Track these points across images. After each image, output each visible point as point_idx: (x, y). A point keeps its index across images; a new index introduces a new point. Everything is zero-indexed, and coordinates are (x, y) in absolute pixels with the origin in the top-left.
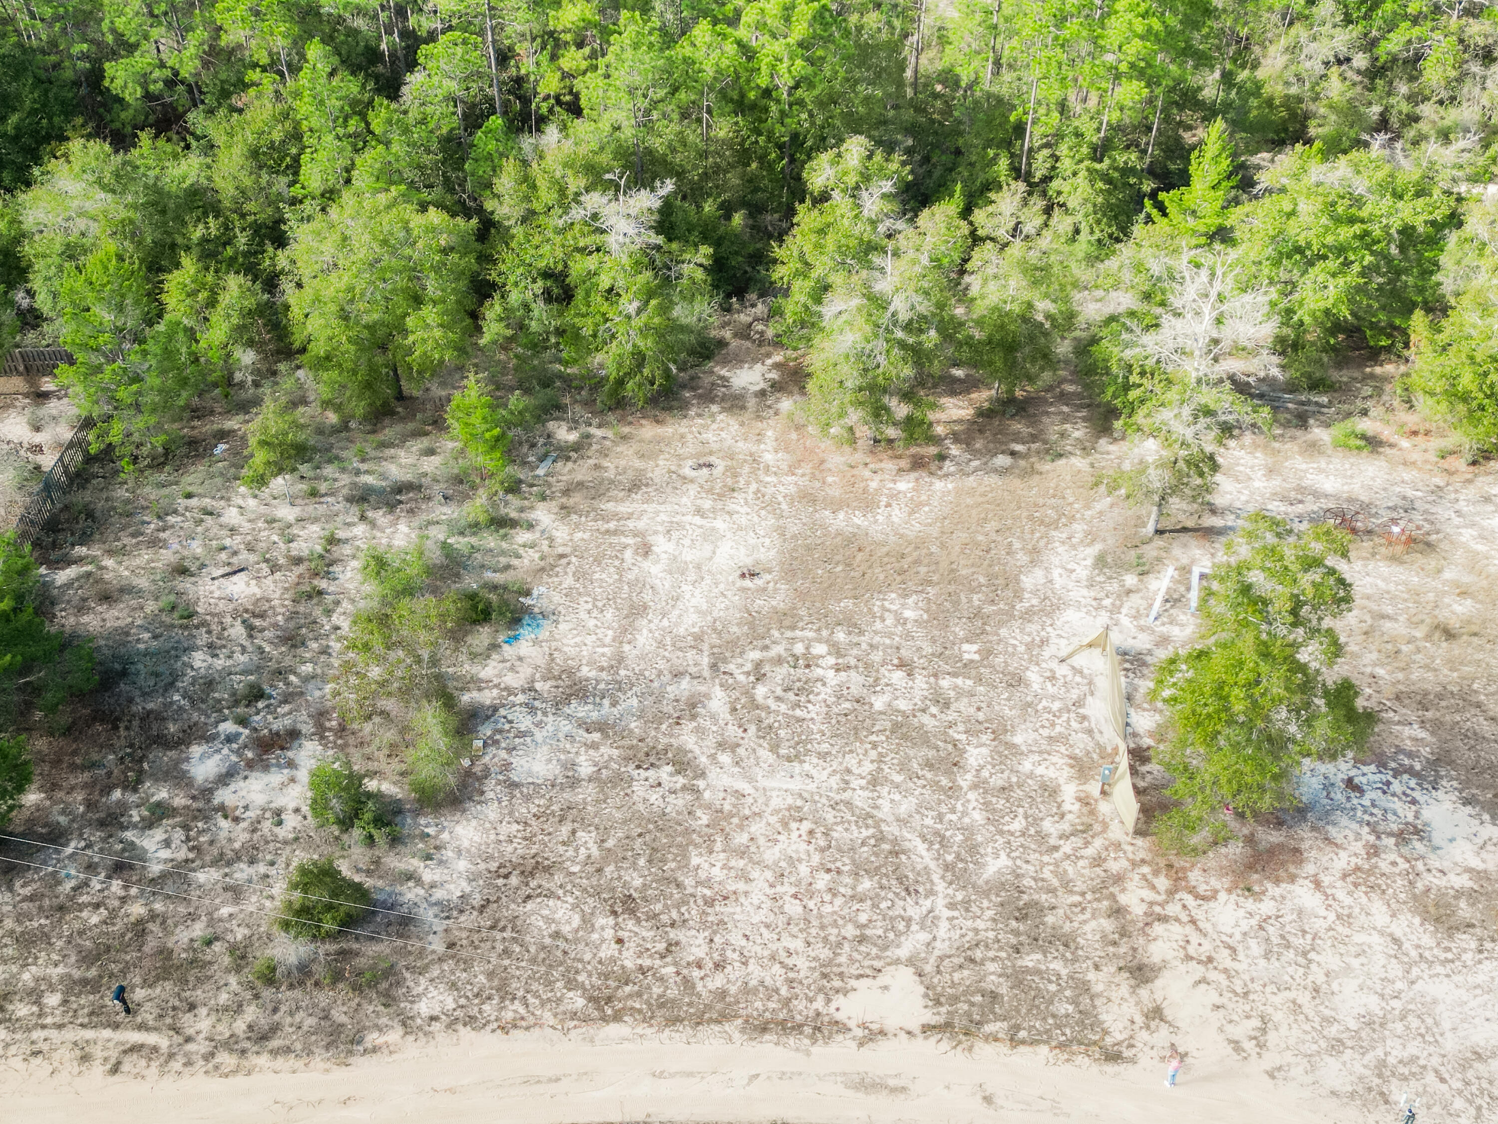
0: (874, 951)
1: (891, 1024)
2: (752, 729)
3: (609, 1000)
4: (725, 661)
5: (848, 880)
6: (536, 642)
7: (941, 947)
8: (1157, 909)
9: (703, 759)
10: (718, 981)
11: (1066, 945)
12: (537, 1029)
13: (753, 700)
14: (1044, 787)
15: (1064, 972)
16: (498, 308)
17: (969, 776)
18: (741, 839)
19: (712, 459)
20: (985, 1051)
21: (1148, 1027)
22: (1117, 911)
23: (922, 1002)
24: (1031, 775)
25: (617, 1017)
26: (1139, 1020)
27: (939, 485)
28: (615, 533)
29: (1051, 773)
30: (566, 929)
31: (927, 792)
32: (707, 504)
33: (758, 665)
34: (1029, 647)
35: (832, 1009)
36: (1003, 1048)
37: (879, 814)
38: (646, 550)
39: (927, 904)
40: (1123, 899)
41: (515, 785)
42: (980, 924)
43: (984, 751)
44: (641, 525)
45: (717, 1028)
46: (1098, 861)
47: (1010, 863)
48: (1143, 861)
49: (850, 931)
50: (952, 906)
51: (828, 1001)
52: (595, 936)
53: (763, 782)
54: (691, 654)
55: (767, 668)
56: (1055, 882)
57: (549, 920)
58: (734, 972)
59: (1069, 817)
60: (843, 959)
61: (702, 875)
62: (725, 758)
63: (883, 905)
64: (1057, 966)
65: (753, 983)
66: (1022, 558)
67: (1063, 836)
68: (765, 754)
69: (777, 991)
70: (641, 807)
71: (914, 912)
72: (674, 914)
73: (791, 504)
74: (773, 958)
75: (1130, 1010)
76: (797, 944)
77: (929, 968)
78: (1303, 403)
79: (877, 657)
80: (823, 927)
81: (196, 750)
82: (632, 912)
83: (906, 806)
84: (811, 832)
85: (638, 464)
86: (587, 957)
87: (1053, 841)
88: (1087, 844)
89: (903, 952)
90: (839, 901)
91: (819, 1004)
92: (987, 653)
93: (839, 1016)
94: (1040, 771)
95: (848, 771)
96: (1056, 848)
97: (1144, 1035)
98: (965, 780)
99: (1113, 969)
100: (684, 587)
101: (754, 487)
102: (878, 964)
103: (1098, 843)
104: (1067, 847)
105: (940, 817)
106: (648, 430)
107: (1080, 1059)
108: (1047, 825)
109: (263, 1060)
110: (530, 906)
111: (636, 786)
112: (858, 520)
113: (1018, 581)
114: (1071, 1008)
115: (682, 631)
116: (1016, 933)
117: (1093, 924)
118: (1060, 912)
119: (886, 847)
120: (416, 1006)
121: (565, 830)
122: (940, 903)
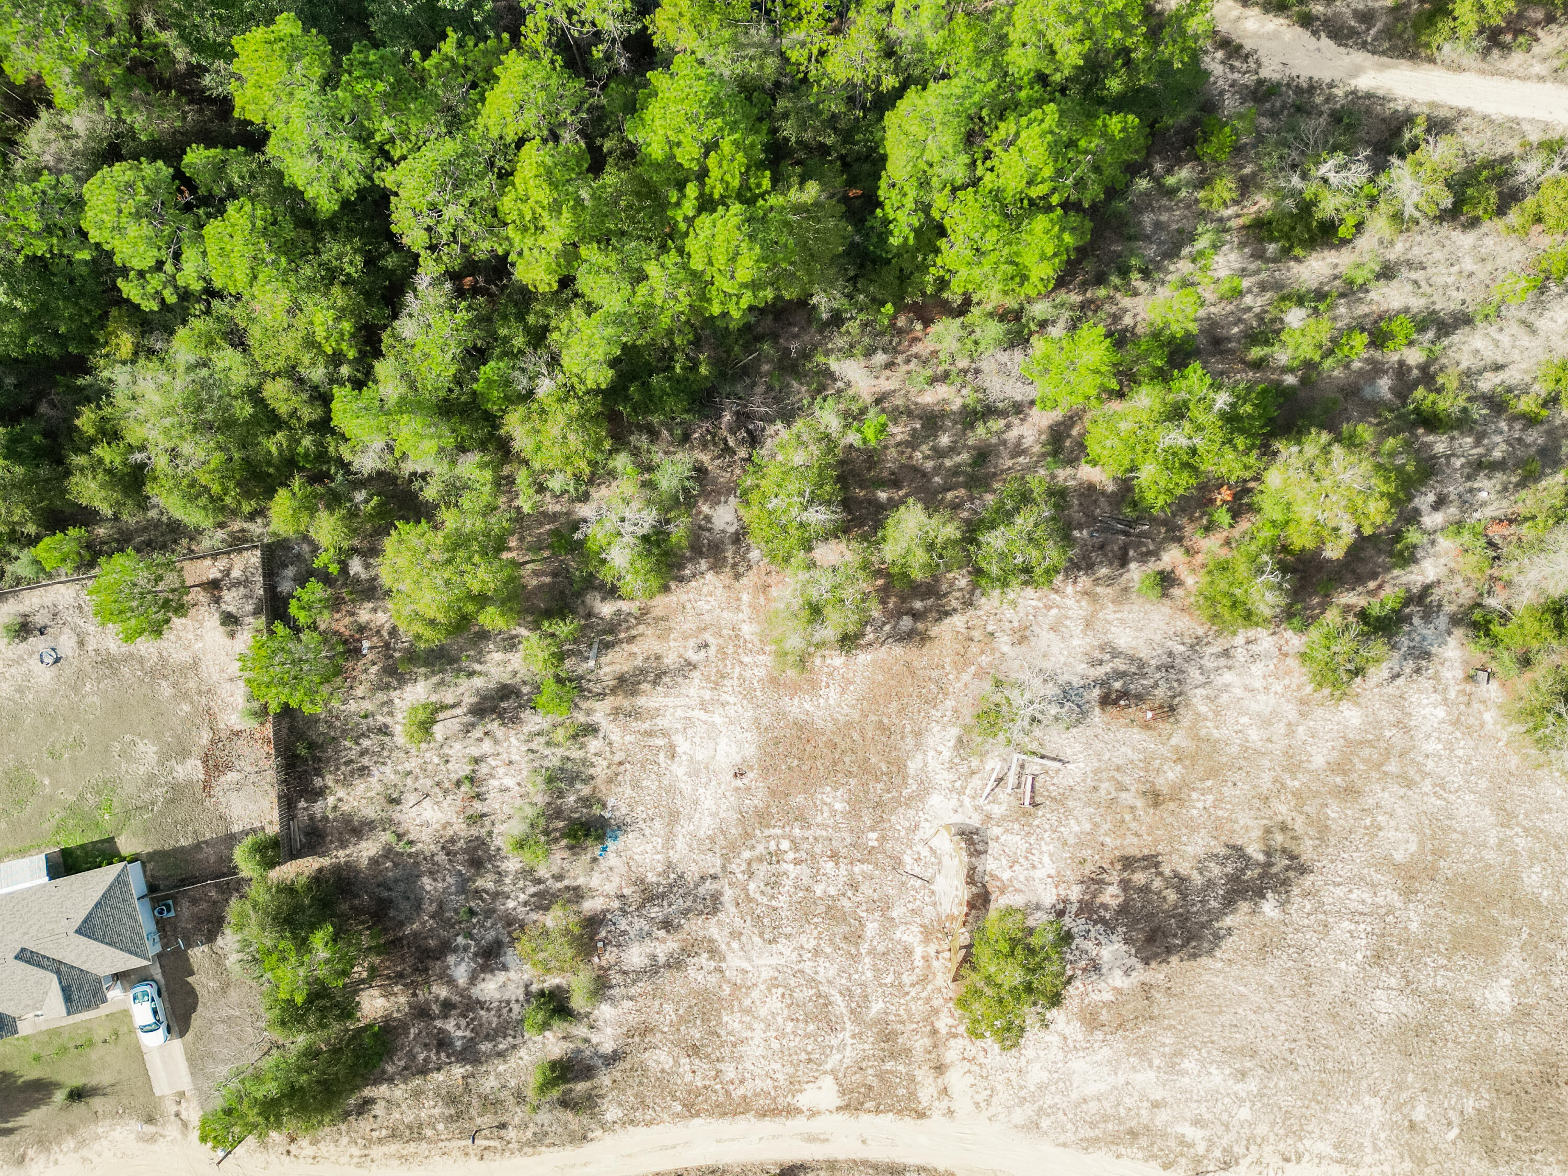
0: (815, 1067)
1: (822, 1107)
2: (749, 919)
3: (692, 1106)
4: (730, 861)
5: (802, 1025)
6: (617, 853)
7: (847, 1062)
9: (723, 946)
10: (741, 1091)
11: (907, 1055)
12: (662, 1123)
13: (748, 895)
14: (905, 949)
15: (904, 1071)
17: (866, 945)
18: (747, 1002)
19: (707, 637)
20: (865, 1118)
21: (939, 1098)
22: (935, 1032)
23: (836, 1094)
24: (900, 942)
25: (698, 1115)
26: (936, 1095)
28: (651, 733)
29: (910, 939)
30: (667, 1067)
31: (843, 959)
32: (707, 695)
33: (749, 863)
34: (908, 831)
35: (795, 1101)
36: (872, 1115)
37: (818, 978)
38: (672, 752)
39: (841, 1036)
40: (937, 1024)
41: (626, 973)
42: (866, 1047)
43: (876, 925)
44: (666, 723)
45: (743, 1117)
46: (928, 1000)
47: (883, 1005)
48: (951, 999)
49: (803, 1056)
50: (853, 1037)
51: (794, 1097)
52: (681, 1070)
53: (758, 962)
54: (709, 856)
55: (755, 866)
56: (905, 1016)
57: (658, 1062)
58: (749, 1084)
59: (916, 970)
60: (800, 1073)
61: (729, 1028)
62: (735, 945)
63: (820, 1039)
64: (901, 1068)
65: (758, 1090)
66: (910, 742)
67: (913, 985)
68: (756, 939)
69: (769, 1093)
70: (693, 985)
71: (835, 1042)
72: (718, 1054)
73: (763, 690)
74: (767, 1075)
75: (932, 1091)
76: (777, 1066)
77: (841, 1075)
79: (818, 849)
80: (790, 1055)
82: (697, 1054)
83: (833, 971)
84: (783, 994)
85: (657, 648)
86: (679, 1081)
87: (907, 988)
88: (924, 989)
89: (828, 1067)
90: (798, 1039)
91: (789, 1099)
92: (882, 839)
93: (799, 1105)
94: (905, 938)
95: (802, 947)
96: (908, 993)
97: (936, 1103)
98: (864, 947)
99: (927, 1068)
100: (700, 790)
101: (737, 670)
102: (816, 1074)
103: (930, 987)
104: (913, 992)
105: (849, 978)
107: (907, 1119)
108: (905, 978)
109: (543, 1149)
110: (647, 1054)
111: (689, 970)
112: (807, 705)
113: (906, 767)
114: (905, 1091)
115: (702, 834)
116: (883, 1050)
117: (921, 1041)
118: (906, 1035)
119: (822, 1001)
120: (605, 1117)
121: (657, 1003)
122: (848, 1034)
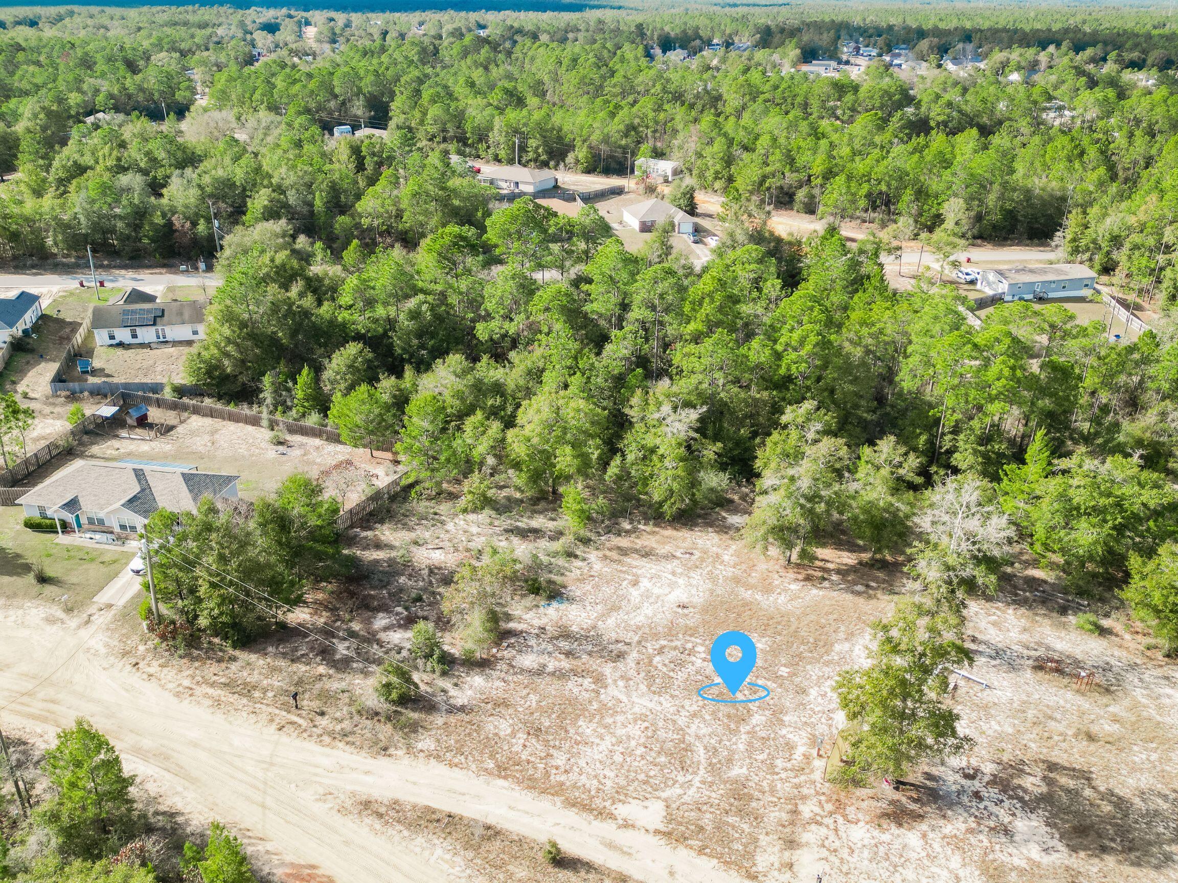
0: (650, 789)
1: (639, 824)
2: (643, 674)
3: (505, 769)
4: (647, 641)
5: (653, 754)
6: (557, 610)
7: (686, 798)
8: (818, 818)
9: (610, 681)
10: (563, 778)
11: (756, 818)
12: (466, 770)
13: (651, 662)
14: (787, 744)
15: (747, 830)
16: (618, 461)
17: (748, 728)
18: (609, 720)
19: (695, 552)
20: (683, 852)
21: (780, 870)
22: (795, 812)
23: (661, 819)
24: (783, 737)
25: (505, 777)
26: (777, 865)
27: (815, 591)
28: (624, 572)
29: (796, 739)
30: (502, 734)
31: (720, 728)
32: (679, 570)
33: (663, 647)
35: (613, 808)
36: (693, 854)
37: (688, 731)
38: (635, 583)
39: (689, 777)
40: (801, 807)
41: (513, 667)
42: (713, 795)
43: (764, 718)
44: (639, 572)
45: (550, 797)
46: (798, 786)
47: (746, 772)
48: (824, 794)
49: (642, 777)
50: (703, 782)
51: (614, 803)
52: (514, 741)
53: (634, 699)
54: (631, 634)
55: (666, 650)
56: (767, 789)
57: (496, 727)
58: (573, 776)
59: (793, 762)
60: (631, 788)
61: (580, 730)
62: (621, 683)
63: (666, 771)
64: (745, 827)
65: (579, 784)
66: (841, 635)
67: (785, 770)
68: (643, 687)
69: (590, 791)
70: (567, 692)
71: (681, 779)
72: (557, 743)
73: (725, 581)
74: (596, 776)
75: (775, 859)
76: (611, 774)
77: (674, 806)
78: (1068, 601)
80: (628, 771)
81: (381, 615)
82: (537, 736)
83: (704, 731)
84: (647, 728)
85: (654, 545)
86: (506, 748)
87: (777, 770)
88: (796, 776)
89: (664, 795)
90: (643, 762)
91: (608, 804)
92: (793, 674)
93: (615, 812)
94: (790, 736)
95: (683, 707)
96: (778, 774)
97: (776, 873)
98: (744, 728)
99: (776, 837)
100: (646, 604)
101: (710, 568)
102: (648, 795)
103: (803, 778)
104: (783, 775)
105: (720, 741)
106: (669, 532)
107: (733, 873)
108: (779, 763)
109: (341, 745)
110: (491, 718)
111: (570, 683)
112: (758, 597)
113: (832, 645)
114: (741, 848)
115: (632, 623)
116: (731, 805)
117: (777, 814)
118: (762, 803)
119: (682, 746)
120: (417, 744)
121: (525, 692)
122: (698, 779)
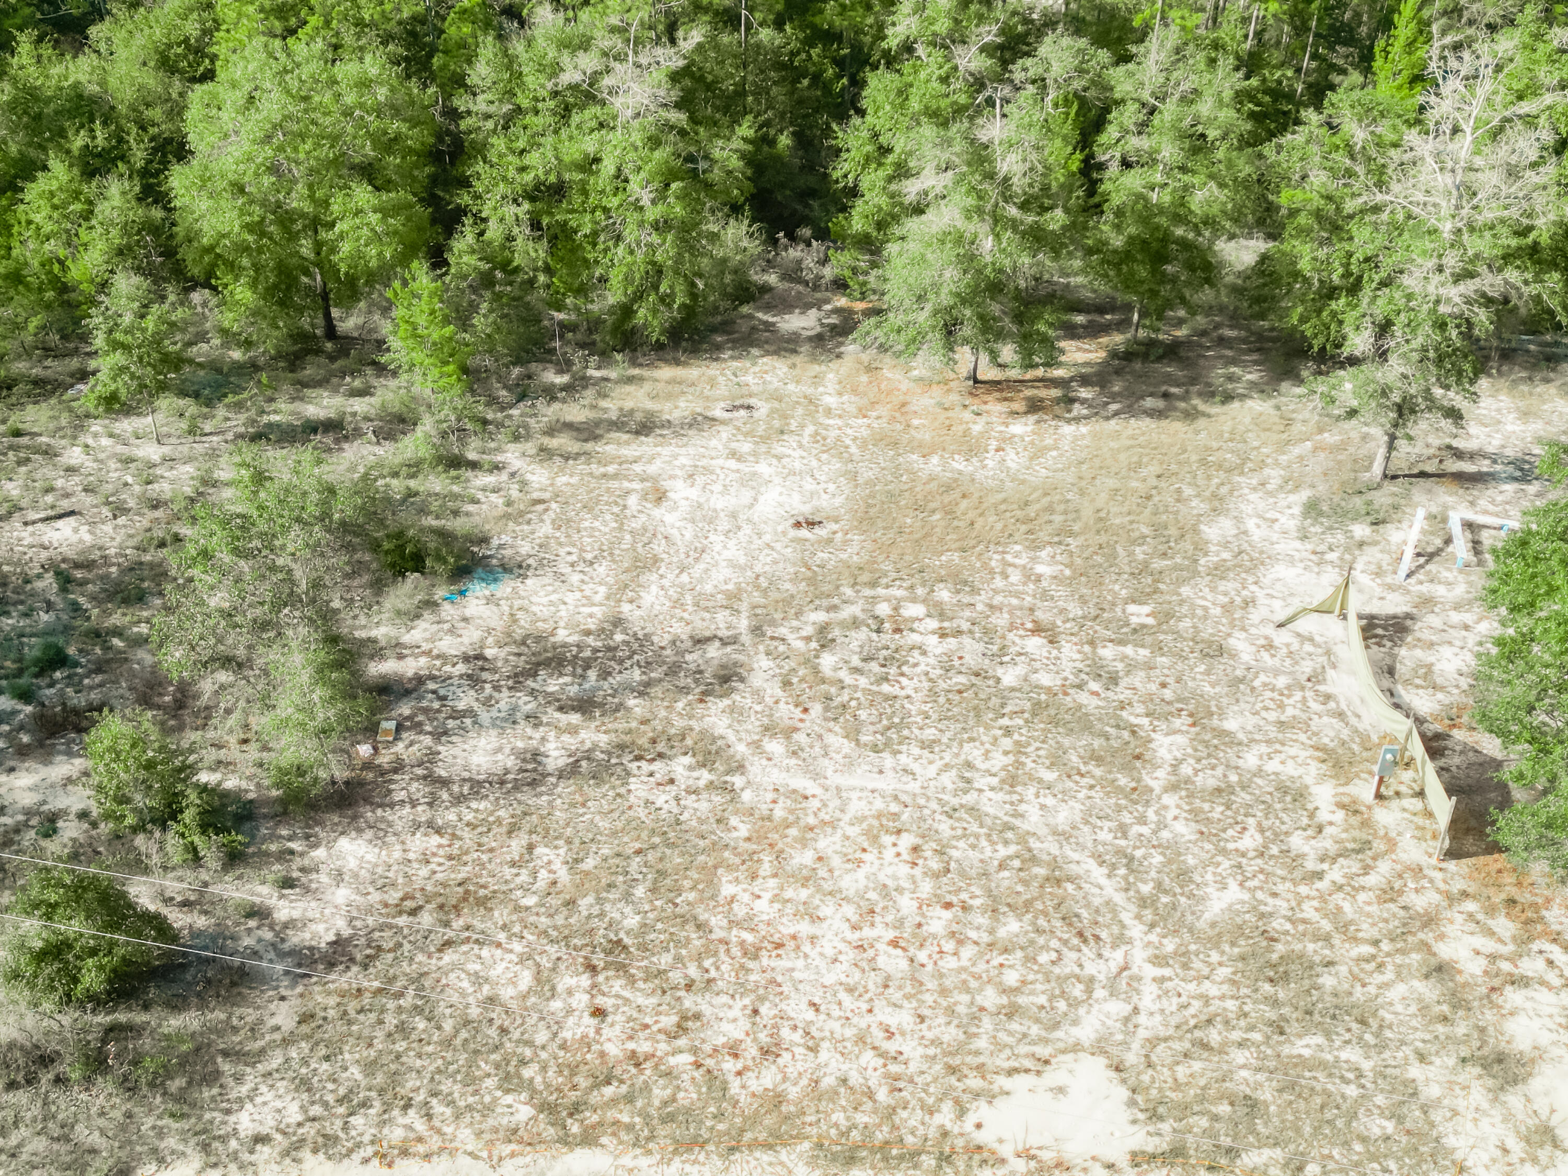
0: (1035, 1030)
1: (1075, 1152)
2: (817, 709)
3: (575, 1109)
4: (773, 623)
5: (982, 920)
6: (490, 600)
7: (1148, 1025)
8: (1506, 966)
9: (741, 749)
10: (766, 1078)
11: (1363, 1022)
12: (445, 1157)
13: (816, 670)
14: (1283, 790)
15: (1367, 1065)
16: (470, 238)
17: (1161, 773)
18: (804, 858)
19: (752, 401)
21: (1535, 1160)
22: (1439, 970)
23: (1126, 1115)
24: (1259, 772)
25: (589, 1139)
26: (1517, 1147)
27: (1068, 430)
28: (615, 476)
29: (1290, 770)
30: (507, 993)
31: (1097, 794)
32: (746, 447)
33: (823, 629)
34: (1228, 609)
35: (968, 1124)
37: (1024, 826)
38: (660, 497)
39: (1118, 956)
40: (1445, 951)
41: (445, 783)
42: (1211, 989)
43: (1181, 740)
44: (652, 469)
45: (766, 1157)
46: (1389, 894)
47: (1246, 896)
48: (1465, 894)
49: (990, 998)
50: (1159, 960)
51: (962, 1112)
52: (556, 1005)
53: (835, 779)
54: (722, 617)
55: (836, 632)
56: (1326, 926)
57: (478, 980)
58: (795, 1062)
59: (1328, 830)
60: (982, 1043)
61: (740, 911)
62: (775, 747)
63: (1044, 958)
64: (1351, 1054)
65: (828, 1082)
66: (1198, 506)
67: (1326, 858)
68: (837, 741)
69: (871, 1095)
70: (641, 813)
71: (1096, 969)
72: (693, 971)
73: (863, 446)
74: (861, 1039)
75: (1496, 1129)
76: (903, 1018)
77: (1132, 1058)
79: (1000, 620)
80: (944, 992)
82: (622, 968)
83: (1065, 815)
84: (915, 849)
85: (650, 405)
86: (542, 1037)
87: (1311, 865)
88: (1367, 869)
89: (1086, 1032)
90: (968, 952)
91: (945, 1117)
92: (1165, 616)
93: (981, 1137)
94: (1272, 766)
95: (969, 765)
96: (1319, 875)
98: (1156, 779)
99: (1451, 1061)
100: (712, 537)
101: (810, 429)
102: (1043, 1051)
103: (1384, 867)
104: (1335, 874)
105: (1123, 830)
106: (666, 372)
108: (1297, 842)
110: (448, 957)
111: (634, 784)
112: (959, 464)
113: (1195, 530)
114: (1390, 1126)
115: (708, 588)
116: (1275, 1003)
117: (1400, 989)
118: (1343, 969)
119: (1041, 871)
120: (232, 1119)
121: (517, 845)
122: (1139, 956)
